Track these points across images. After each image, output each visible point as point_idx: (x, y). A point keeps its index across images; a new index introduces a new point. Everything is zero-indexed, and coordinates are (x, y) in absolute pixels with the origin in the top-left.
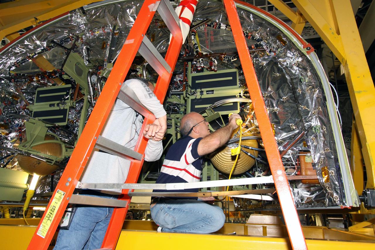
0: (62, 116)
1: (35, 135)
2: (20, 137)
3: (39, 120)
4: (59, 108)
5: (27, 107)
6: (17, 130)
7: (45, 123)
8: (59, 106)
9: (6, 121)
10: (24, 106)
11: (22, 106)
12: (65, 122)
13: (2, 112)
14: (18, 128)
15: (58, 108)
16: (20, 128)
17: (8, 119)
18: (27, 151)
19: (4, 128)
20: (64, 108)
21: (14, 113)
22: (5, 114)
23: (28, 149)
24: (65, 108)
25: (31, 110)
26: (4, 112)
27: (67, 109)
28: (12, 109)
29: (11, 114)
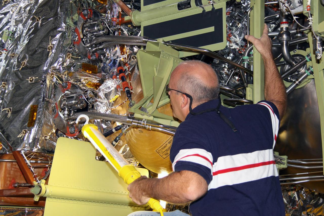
0: (211, 29)
1: (163, 79)
2: (127, 89)
3: (166, 43)
4: (202, 10)
5: (126, 18)
6: (115, 74)
7: (178, 50)
8: (202, 4)
9: (91, 56)
10: (118, 17)
11: (115, 17)
12: (221, 40)
13: (82, 36)
14: (116, 70)
15: (198, 11)
16: (120, 68)
17: (93, 52)
18: (151, 118)
19: (91, 72)
20: (213, 9)
21: (105, 35)
22: (87, 41)
23: (154, 115)
24: (217, 7)
25: (138, 25)
26: (84, 36)
27: (221, 9)
28: (101, 27)
29: (101, 40)
